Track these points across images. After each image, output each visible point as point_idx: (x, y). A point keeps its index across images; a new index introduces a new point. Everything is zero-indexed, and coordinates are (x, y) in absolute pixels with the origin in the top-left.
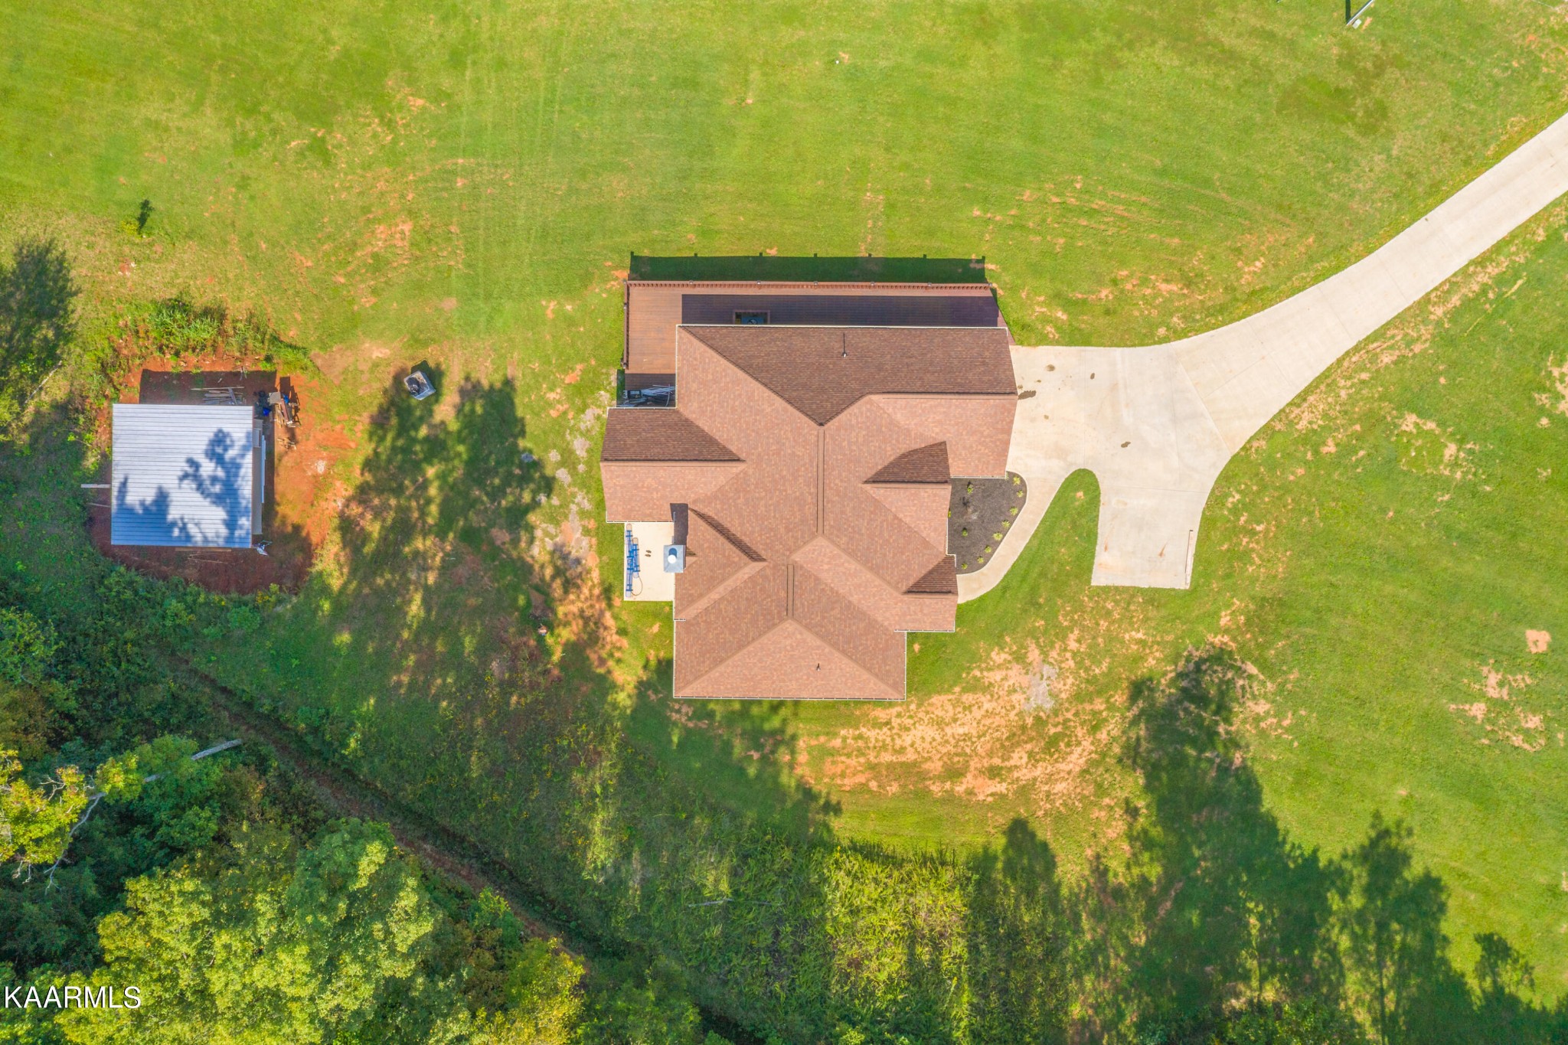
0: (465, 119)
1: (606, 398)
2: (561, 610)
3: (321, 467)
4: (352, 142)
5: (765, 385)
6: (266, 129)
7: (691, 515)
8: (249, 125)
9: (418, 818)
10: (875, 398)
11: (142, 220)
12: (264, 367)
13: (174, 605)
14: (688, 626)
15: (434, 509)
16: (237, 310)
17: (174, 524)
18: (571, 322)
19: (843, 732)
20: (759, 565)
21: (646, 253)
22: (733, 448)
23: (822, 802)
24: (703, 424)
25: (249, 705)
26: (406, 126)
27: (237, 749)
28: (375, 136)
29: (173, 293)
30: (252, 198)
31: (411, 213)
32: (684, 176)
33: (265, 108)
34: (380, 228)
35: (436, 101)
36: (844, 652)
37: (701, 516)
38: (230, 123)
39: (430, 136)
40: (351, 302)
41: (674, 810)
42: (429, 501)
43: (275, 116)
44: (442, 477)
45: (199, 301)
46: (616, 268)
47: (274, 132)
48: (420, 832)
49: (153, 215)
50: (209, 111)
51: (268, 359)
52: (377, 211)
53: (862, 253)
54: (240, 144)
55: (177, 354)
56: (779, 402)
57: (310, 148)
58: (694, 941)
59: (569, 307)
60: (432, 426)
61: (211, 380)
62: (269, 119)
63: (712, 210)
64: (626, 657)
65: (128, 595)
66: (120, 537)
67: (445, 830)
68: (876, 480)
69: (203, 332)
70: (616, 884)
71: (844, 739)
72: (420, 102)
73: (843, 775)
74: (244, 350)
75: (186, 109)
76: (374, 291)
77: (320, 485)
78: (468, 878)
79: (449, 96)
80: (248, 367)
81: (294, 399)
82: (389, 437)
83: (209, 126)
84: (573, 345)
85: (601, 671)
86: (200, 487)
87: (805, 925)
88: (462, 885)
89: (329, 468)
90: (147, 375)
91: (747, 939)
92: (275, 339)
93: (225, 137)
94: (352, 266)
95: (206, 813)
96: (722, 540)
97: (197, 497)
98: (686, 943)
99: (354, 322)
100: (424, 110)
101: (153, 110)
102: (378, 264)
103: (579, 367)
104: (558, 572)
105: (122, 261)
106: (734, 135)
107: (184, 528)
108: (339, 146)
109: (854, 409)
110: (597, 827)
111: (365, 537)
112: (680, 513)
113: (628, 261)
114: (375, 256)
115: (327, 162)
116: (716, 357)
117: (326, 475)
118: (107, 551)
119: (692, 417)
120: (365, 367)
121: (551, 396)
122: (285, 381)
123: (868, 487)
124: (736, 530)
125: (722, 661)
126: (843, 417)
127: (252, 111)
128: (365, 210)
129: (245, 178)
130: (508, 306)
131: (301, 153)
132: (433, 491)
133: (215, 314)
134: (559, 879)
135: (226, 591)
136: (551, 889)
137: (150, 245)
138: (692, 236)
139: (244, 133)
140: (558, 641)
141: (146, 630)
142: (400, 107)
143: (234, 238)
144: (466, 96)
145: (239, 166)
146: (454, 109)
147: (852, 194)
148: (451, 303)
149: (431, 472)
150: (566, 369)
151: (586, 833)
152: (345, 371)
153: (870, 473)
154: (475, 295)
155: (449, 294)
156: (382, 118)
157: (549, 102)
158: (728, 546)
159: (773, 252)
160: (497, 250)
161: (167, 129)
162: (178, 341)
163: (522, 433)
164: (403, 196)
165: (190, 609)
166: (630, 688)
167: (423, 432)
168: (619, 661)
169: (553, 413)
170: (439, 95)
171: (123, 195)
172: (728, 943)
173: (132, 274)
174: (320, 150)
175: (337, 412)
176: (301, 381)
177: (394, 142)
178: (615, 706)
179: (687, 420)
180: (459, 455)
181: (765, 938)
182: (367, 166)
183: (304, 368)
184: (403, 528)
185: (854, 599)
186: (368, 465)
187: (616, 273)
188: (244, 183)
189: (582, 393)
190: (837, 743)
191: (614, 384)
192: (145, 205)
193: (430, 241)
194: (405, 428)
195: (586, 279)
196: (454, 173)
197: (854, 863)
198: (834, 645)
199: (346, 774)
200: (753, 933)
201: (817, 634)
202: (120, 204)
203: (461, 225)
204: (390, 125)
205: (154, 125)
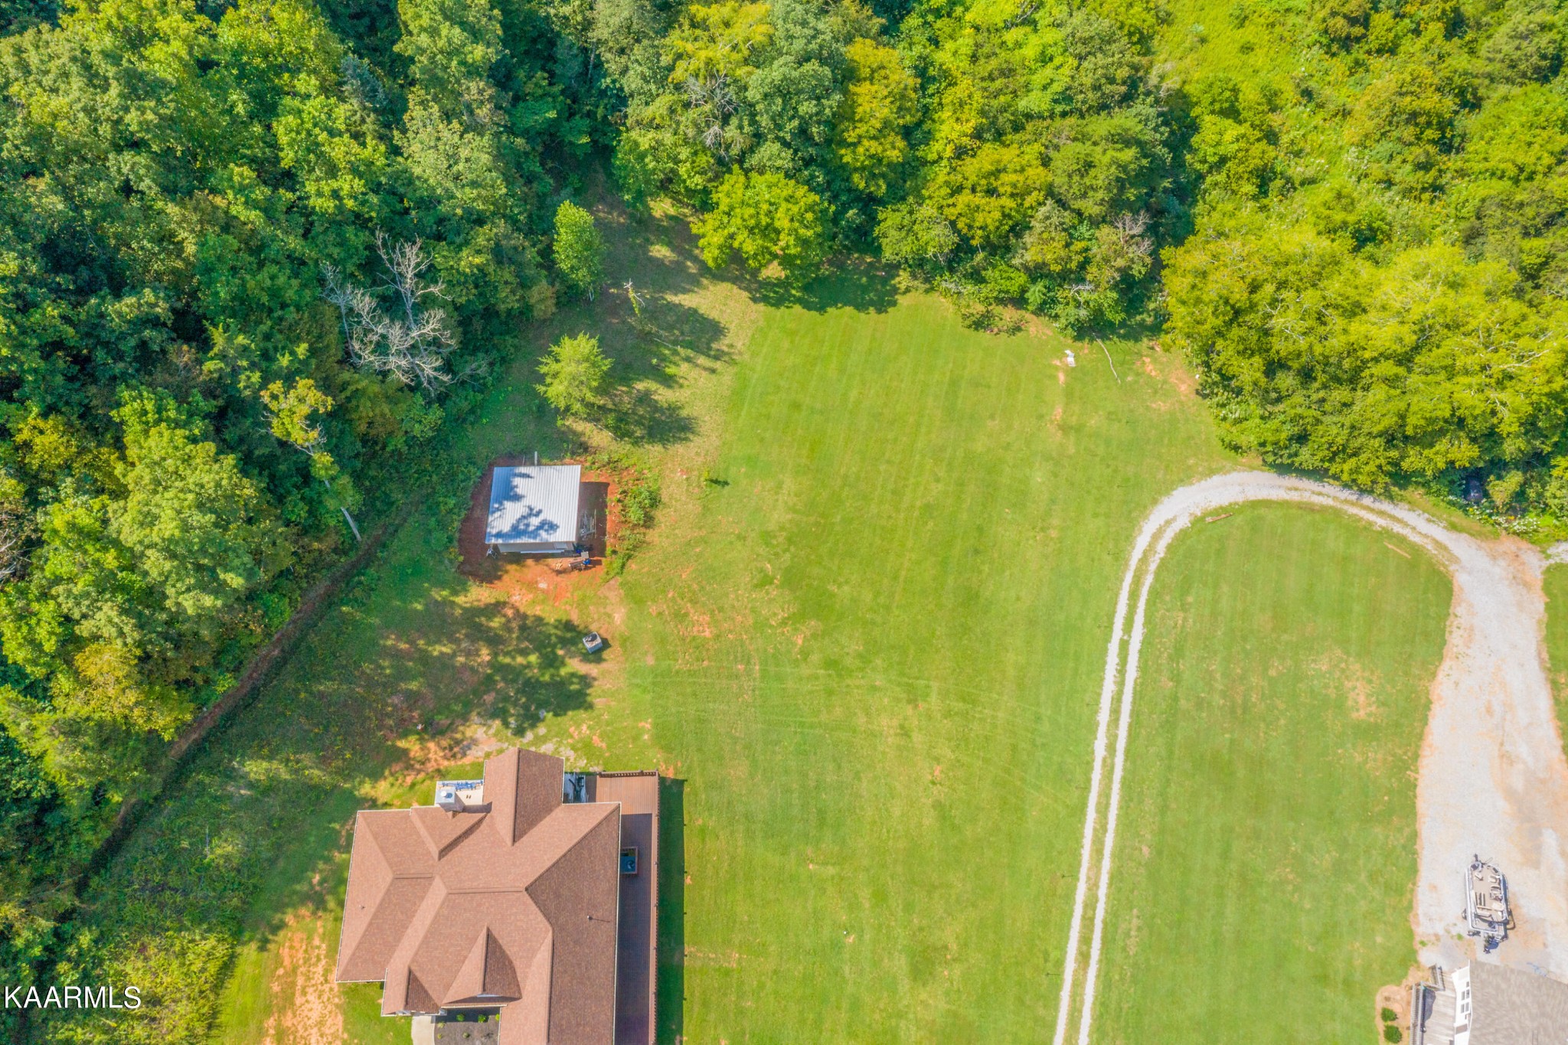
0: (788, 670)
1: (581, 765)
2: (432, 745)
3: (543, 585)
4: (771, 601)
5: (564, 855)
6: (778, 550)
7: (482, 815)
8: (780, 539)
9: (295, 648)
10: (550, 934)
11: (716, 482)
12: (609, 550)
13: (452, 502)
14: (407, 817)
15: (507, 660)
16: (652, 535)
17: (501, 504)
18: (635, 738)
19: (324, 946)
20: (436, 856)
21: (687, 789)
22: (525, 839)
23: (270, 937)
24: (547, 821)
25: (384, 546)
26: (783, 633)
27: (354, 537)
28: (775, 614)
29: (665, 499)
30: (731, 543)
31: (718, 637)
32: (748, 817)
33: (792, 549)
34: (707, 618)
35: (801, 652)
36: (370, 924)
37: (480, 821)
38: (782, 528)
39: (775, 648)
40: (653, 600)
41: (281, 819)
42: (514, 658)
43: (788, 555)
44: (529, 666)
45: (658, 514)
46: (676, 768)
47: (776, 554)
48: (286, 648)
49: (719, 487)
50: (789, 517)
51: (614, 552)
52: (720, 616)
53: (688, 949)
54: (767, 537)
55: (619, 501)
56: (548, 864)
57: (766, 576)
58: (180, 828)
59: (646, 737)
60: (563, 657)
61: (602, 520)
62: (785, 551)
63: (722, 837)
64: (395, 789)
65: (461, 477)
66: (498, 472)
67: (285, 663)
68: (489, 935)
69: (635, 515)
70: (230, 775)
71: (319, 947)
72: (800, 642)
73: (291, 947)
74: (622, 539)
75: (790, 503)
76: (660, 614)
77: (532, 585)
78: (250, 677)
79: (805, 659)
80: (609, 540)
81: (586, 568)
82: (559, 633)
83: (778, 517)
84: (620, 741)
85: (387, 773)
86: (524, 517)
87: (180, 912)
88: (245, 673)
89: (543, 591)
90: (605, 486)
91: (175, 868)
92: (629, 557)
93: (772, 526)
94: (679, 601)
95: (303, 514)
96: (459, 832)
97: (518, 516)
98: (179, 822)
99: (640, 602)
100: (794, 644)
101: (789, 484)
102: (680, 617)
103: (604, 745)
104: (458, 742)
105: (687, 471)
106: (783, 854)
107: (498, 509)
108: (767, 593)
109: (541, 917)
110: (275, 764)
111: (490, 618)
112: (487, 809)
113: (680, 777)
114: (686, 615)
115: (756, 586)
116: (591, 826)
117: (537, 589)
118: (491, 466)
119: (553, 814)
120: (609, 610)
121: (584, 727)
122: (599, 563)
123: (485, 931)
124: (466, 842)
125: (376, 838)
126: (533, 907)
127: (790, 541)
128: (721, 610)
129: (745, 539)
130: (648, 697)
131: (762, 570)
132: (520, 660)
133: (648, 521)
134: (240, 736)
135: (460, 531)
136: (234, 731)
137: (699, 486)
138: (700, 822)
139: (775, 537)
140: (411, 744)
141: (438, 487)
142: (796, 629)
143: (703, 533)
144: (805, 671)
145: (753, 535)
146: (796, 663)
147: (737, 942)
148: (651, 661)
149: (533, 658)
150: (602, 736)
151: (270, 758)
152: (606, 598)
153: (495, 933)
154: (656, 676)
155: (657, 659)
156: (788, 618)
157: (802, 725)
158: (454, 836)
159: (688, 881)
160: (689, 690)
161: (777, 493)
162: (628, 501)
163: (556, 715)
164: (730, 631)
165: (450, 511)
166: (373, 793)
167: (560, 652)
168: (392, 785)
169: (572, 729)
170: (805, 654)
171: (733, 470)
172: (174, 854)
173: (679, 476)
174: (765, 581)
175: (579, 594)
176: (599, 572)
177: (771, 626)
178: (361, 783)
179: (551, 811)
180: (543, 675)
181: (173, 880)
182: (753, 610)
183: (607, 573)
184: (495, 641)
185: (409, 931)
186: (539, 620)
187: (671, 769)
188: (741, 538)
189: (586, 748)
190: (317, 942)
191: (591, 770)
192: (726, 483)
193: (697, 648)
194: (564, 642)
195: (668, 749)
196: (748, 662)
197: (221, 951)
198: (375, 916)
199: (330, 601)
200: (179, 872)
201: (383, 899)
202: (727, 469)
203: (708, 667)
204: (784, 622)
205: (780, 486)
